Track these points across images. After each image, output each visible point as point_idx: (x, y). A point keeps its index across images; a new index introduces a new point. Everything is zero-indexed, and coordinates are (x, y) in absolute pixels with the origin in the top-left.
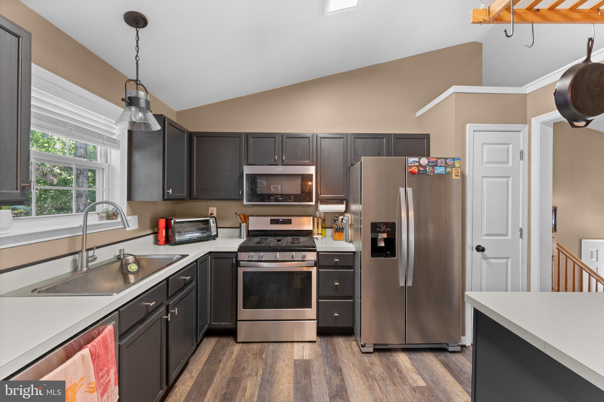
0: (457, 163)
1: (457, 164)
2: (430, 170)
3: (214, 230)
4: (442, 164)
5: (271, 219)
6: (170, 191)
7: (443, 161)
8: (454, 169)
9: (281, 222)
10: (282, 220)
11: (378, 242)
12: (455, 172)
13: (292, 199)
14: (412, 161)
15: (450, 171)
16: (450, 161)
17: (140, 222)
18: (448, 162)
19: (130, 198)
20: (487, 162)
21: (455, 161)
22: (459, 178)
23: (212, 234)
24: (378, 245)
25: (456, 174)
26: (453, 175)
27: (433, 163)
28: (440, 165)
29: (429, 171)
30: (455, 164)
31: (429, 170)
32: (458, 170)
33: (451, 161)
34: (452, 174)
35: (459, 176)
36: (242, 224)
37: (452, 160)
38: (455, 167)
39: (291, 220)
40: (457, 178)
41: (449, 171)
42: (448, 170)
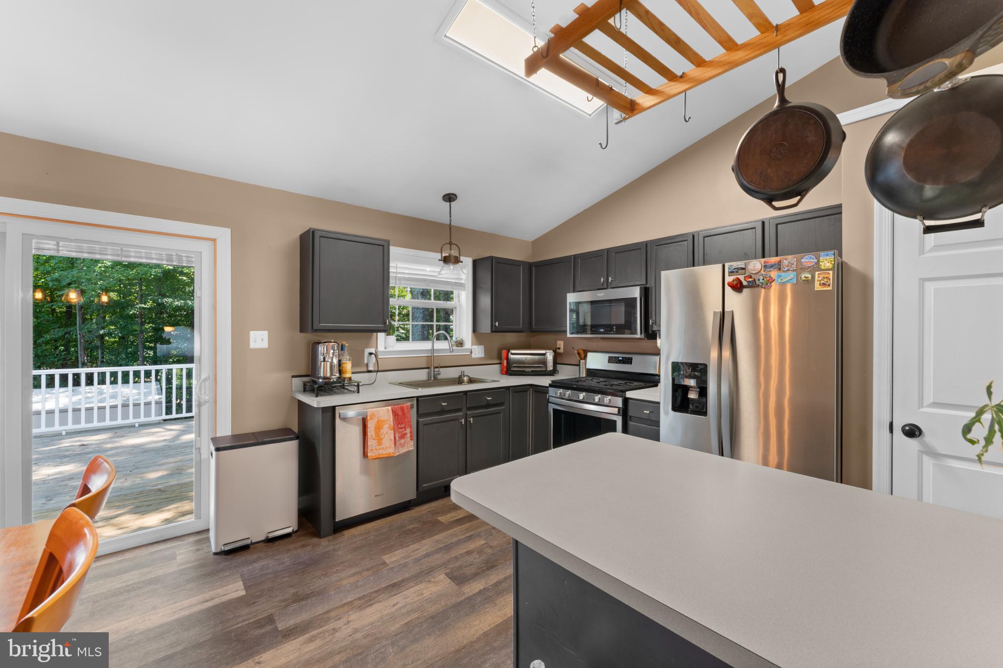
0: (826, 262)
1: (825, 264)
2: (765, 279)
3: (550, 365)
4: (792, 267)
5: (609, 357)
6: (497, 324)
7: (792, 262)
8: (817, 273)
9: (620, 360)
10: (621, 358)
11: (689, 392)
12: (820, 278)
13: (614, 330)
14: (734, 269)
15: (808, 277)
16: (808, 260)
17: (486, 351)
18: (805, 262)
19: (475, 330)
20: (934, 246)
21: (821, 258)
22: (830, 288)
23: (548, 369)
24: (689, 396)
25: (822, 282)
26: (817, 284)
27: (772, 266)
28: (786, 269)
29: (763, 281)
30: (821, 263)
31: (763, 279)
32: (829, 273)
33: (812, 260)
34: (815, 281)
35: (829, 285)
36: (581, 361)
37: (812, 256)
38: (820, 269)
39: (632, 358)
40: (825, 289)
41: (805, 277)
42: (803, 276)
